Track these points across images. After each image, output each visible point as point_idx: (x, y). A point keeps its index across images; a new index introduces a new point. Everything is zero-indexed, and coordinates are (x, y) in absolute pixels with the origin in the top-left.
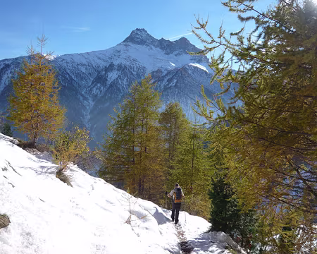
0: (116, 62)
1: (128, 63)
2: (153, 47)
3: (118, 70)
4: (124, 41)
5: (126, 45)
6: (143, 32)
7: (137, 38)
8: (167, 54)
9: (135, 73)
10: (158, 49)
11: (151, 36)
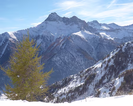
0: (41, 34)
1: (46, 34)
2: (59, 22)
3: (41, 38)
4: (45, 20)
5: (46, 23)
6: (55, 14)
7: (52, 18)
8: (66, 24)
9: (49, 39)
10: (62, 22)
11: (59, 16)
